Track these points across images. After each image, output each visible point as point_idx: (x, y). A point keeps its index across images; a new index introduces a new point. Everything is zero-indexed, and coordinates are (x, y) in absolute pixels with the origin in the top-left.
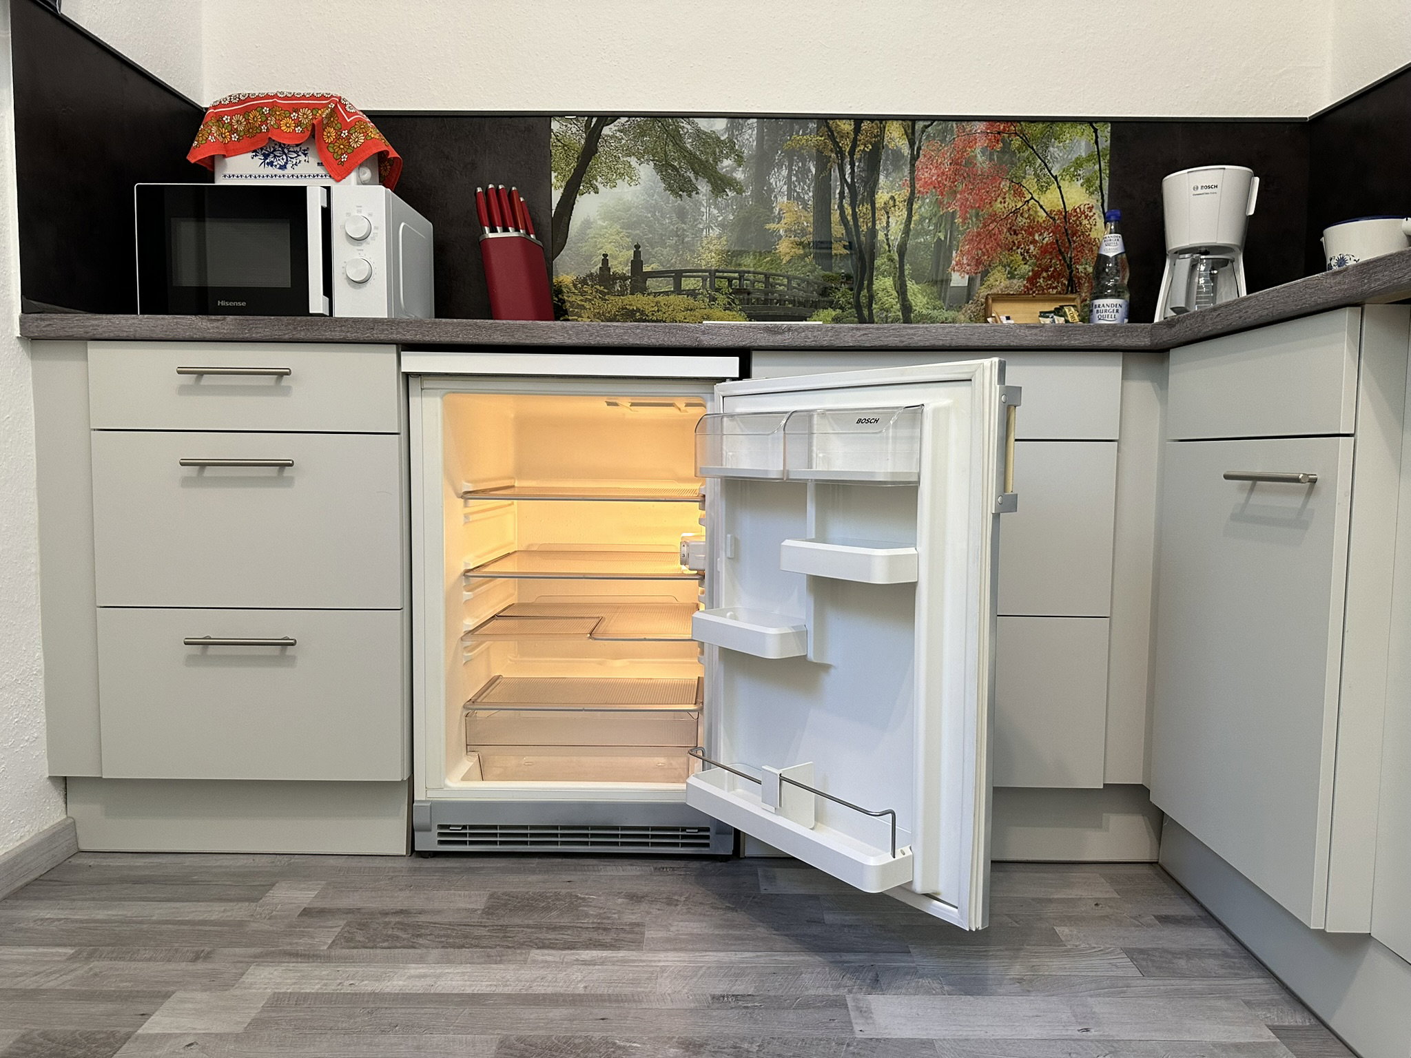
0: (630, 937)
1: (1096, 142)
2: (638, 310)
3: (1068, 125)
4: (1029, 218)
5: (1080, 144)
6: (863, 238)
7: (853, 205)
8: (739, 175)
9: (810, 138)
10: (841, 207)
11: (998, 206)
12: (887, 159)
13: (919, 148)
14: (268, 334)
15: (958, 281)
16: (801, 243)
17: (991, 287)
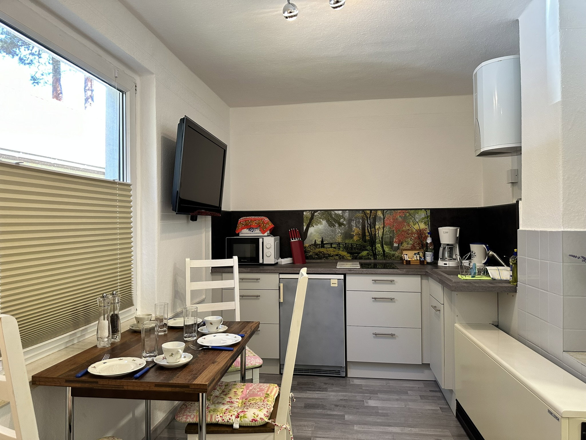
0: (325, 390)
1: (427, 214)
2: (323, 252)
3: (420, 210)
4: (411, 231)
5: (423, 214)
6: (373, 236)
7: (370, 229)
8: (345, 223)
9: (360, 215)
10: (368, 229)
11: (404, 228)
12: (378, 219)
13: (385, 216)
14: (256, 271)
15: (395, 245)
16: (359, 237)
17: (403, 246)
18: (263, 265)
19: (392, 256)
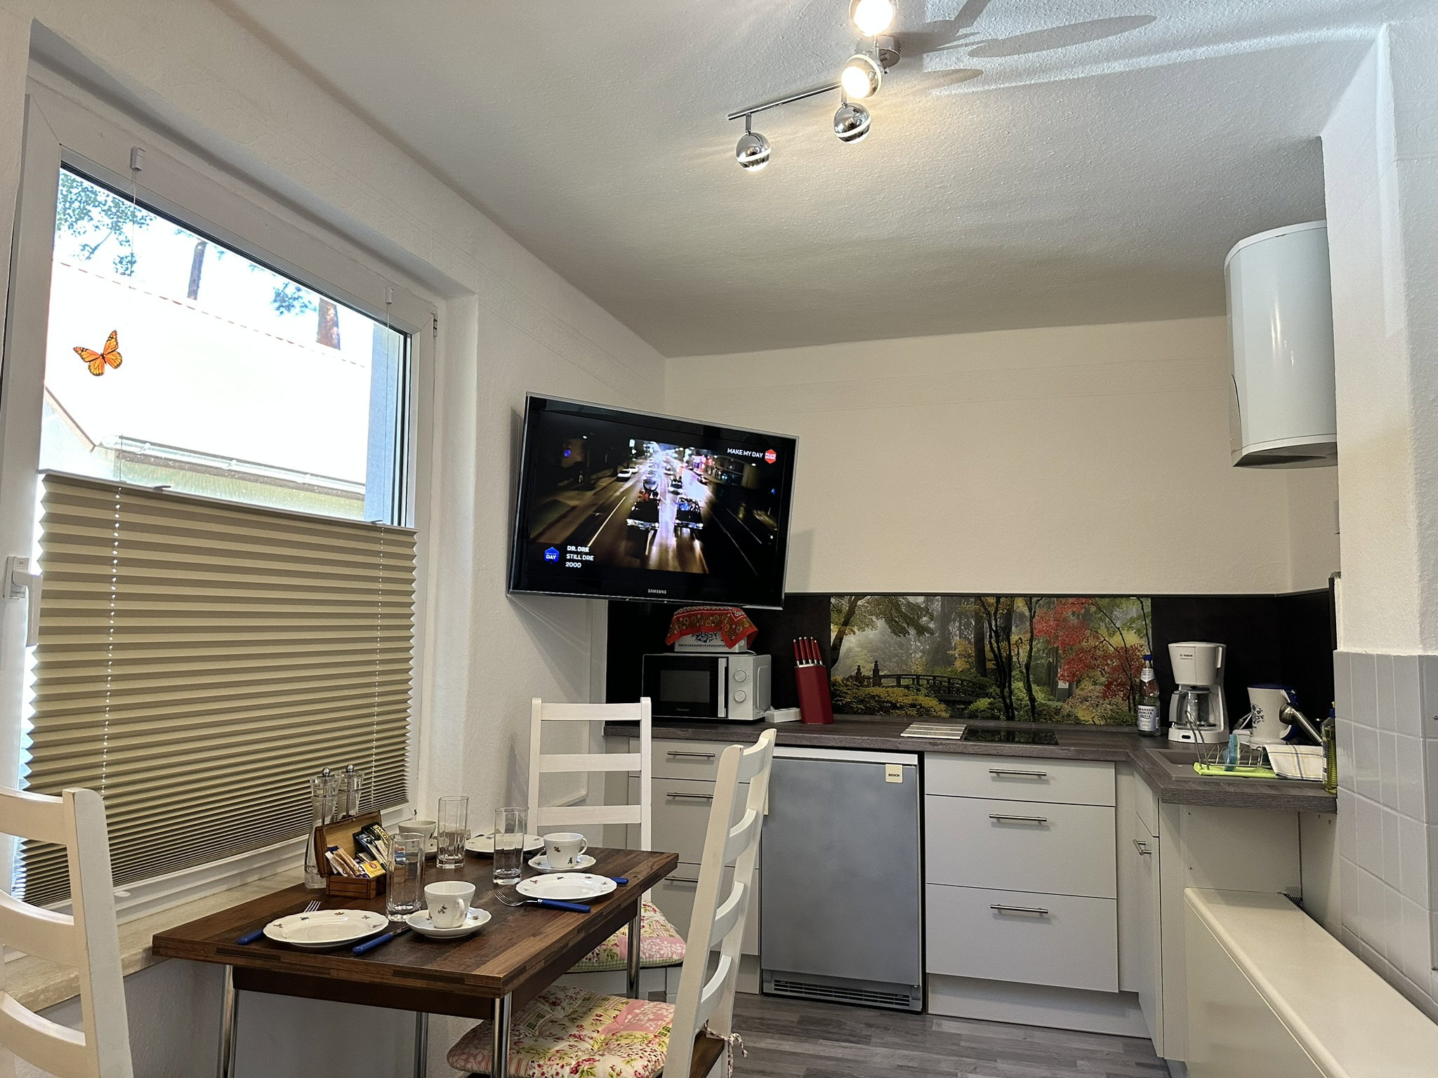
0: (865, 1040)
1: (1143, 609)
2: (877, 695)
3: (1125, 599)
4: (1103, 651)
5: (1133, 610)
6: (1004, 660)
7: (997, 642)
8: (932, 625)
9: (972, 607)
10: (990, 643)
11: (1084, 644)
12: (1016, 618)
13: (1035, 612)
14: (705, 737)
15: (1063, 685)
16: (968, 662)
17: (1082, 689)
18: (727, 722)
19: (1055, 713)
